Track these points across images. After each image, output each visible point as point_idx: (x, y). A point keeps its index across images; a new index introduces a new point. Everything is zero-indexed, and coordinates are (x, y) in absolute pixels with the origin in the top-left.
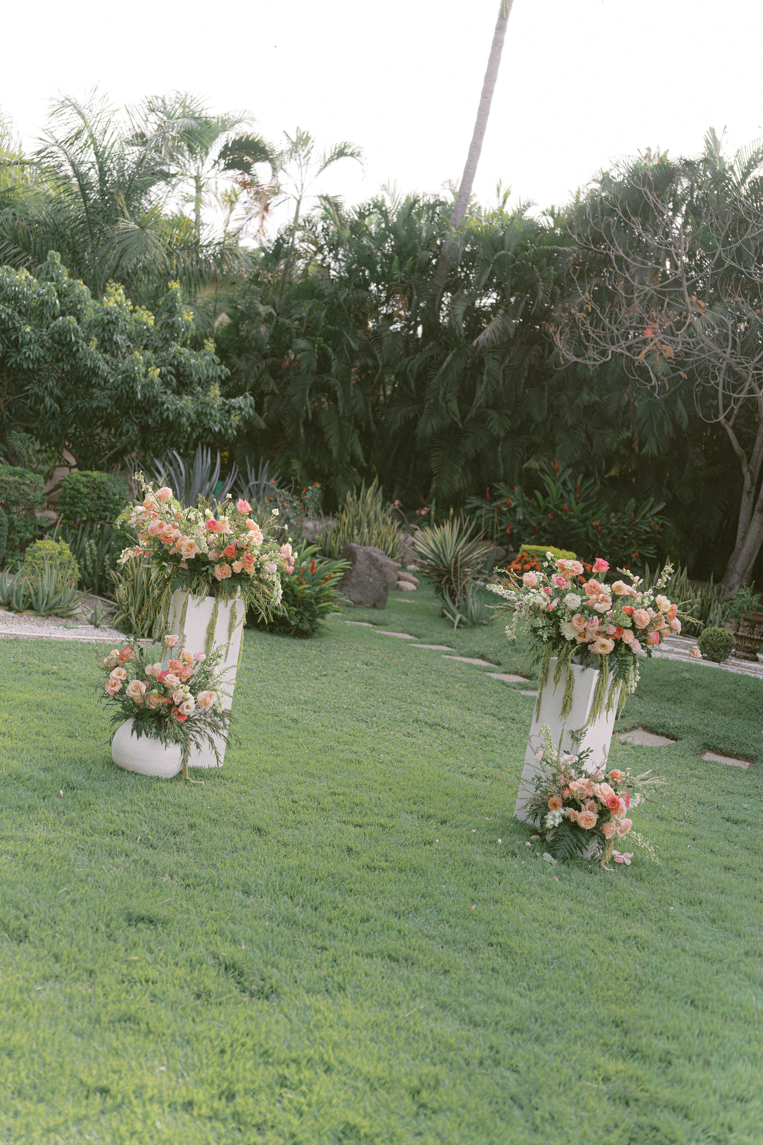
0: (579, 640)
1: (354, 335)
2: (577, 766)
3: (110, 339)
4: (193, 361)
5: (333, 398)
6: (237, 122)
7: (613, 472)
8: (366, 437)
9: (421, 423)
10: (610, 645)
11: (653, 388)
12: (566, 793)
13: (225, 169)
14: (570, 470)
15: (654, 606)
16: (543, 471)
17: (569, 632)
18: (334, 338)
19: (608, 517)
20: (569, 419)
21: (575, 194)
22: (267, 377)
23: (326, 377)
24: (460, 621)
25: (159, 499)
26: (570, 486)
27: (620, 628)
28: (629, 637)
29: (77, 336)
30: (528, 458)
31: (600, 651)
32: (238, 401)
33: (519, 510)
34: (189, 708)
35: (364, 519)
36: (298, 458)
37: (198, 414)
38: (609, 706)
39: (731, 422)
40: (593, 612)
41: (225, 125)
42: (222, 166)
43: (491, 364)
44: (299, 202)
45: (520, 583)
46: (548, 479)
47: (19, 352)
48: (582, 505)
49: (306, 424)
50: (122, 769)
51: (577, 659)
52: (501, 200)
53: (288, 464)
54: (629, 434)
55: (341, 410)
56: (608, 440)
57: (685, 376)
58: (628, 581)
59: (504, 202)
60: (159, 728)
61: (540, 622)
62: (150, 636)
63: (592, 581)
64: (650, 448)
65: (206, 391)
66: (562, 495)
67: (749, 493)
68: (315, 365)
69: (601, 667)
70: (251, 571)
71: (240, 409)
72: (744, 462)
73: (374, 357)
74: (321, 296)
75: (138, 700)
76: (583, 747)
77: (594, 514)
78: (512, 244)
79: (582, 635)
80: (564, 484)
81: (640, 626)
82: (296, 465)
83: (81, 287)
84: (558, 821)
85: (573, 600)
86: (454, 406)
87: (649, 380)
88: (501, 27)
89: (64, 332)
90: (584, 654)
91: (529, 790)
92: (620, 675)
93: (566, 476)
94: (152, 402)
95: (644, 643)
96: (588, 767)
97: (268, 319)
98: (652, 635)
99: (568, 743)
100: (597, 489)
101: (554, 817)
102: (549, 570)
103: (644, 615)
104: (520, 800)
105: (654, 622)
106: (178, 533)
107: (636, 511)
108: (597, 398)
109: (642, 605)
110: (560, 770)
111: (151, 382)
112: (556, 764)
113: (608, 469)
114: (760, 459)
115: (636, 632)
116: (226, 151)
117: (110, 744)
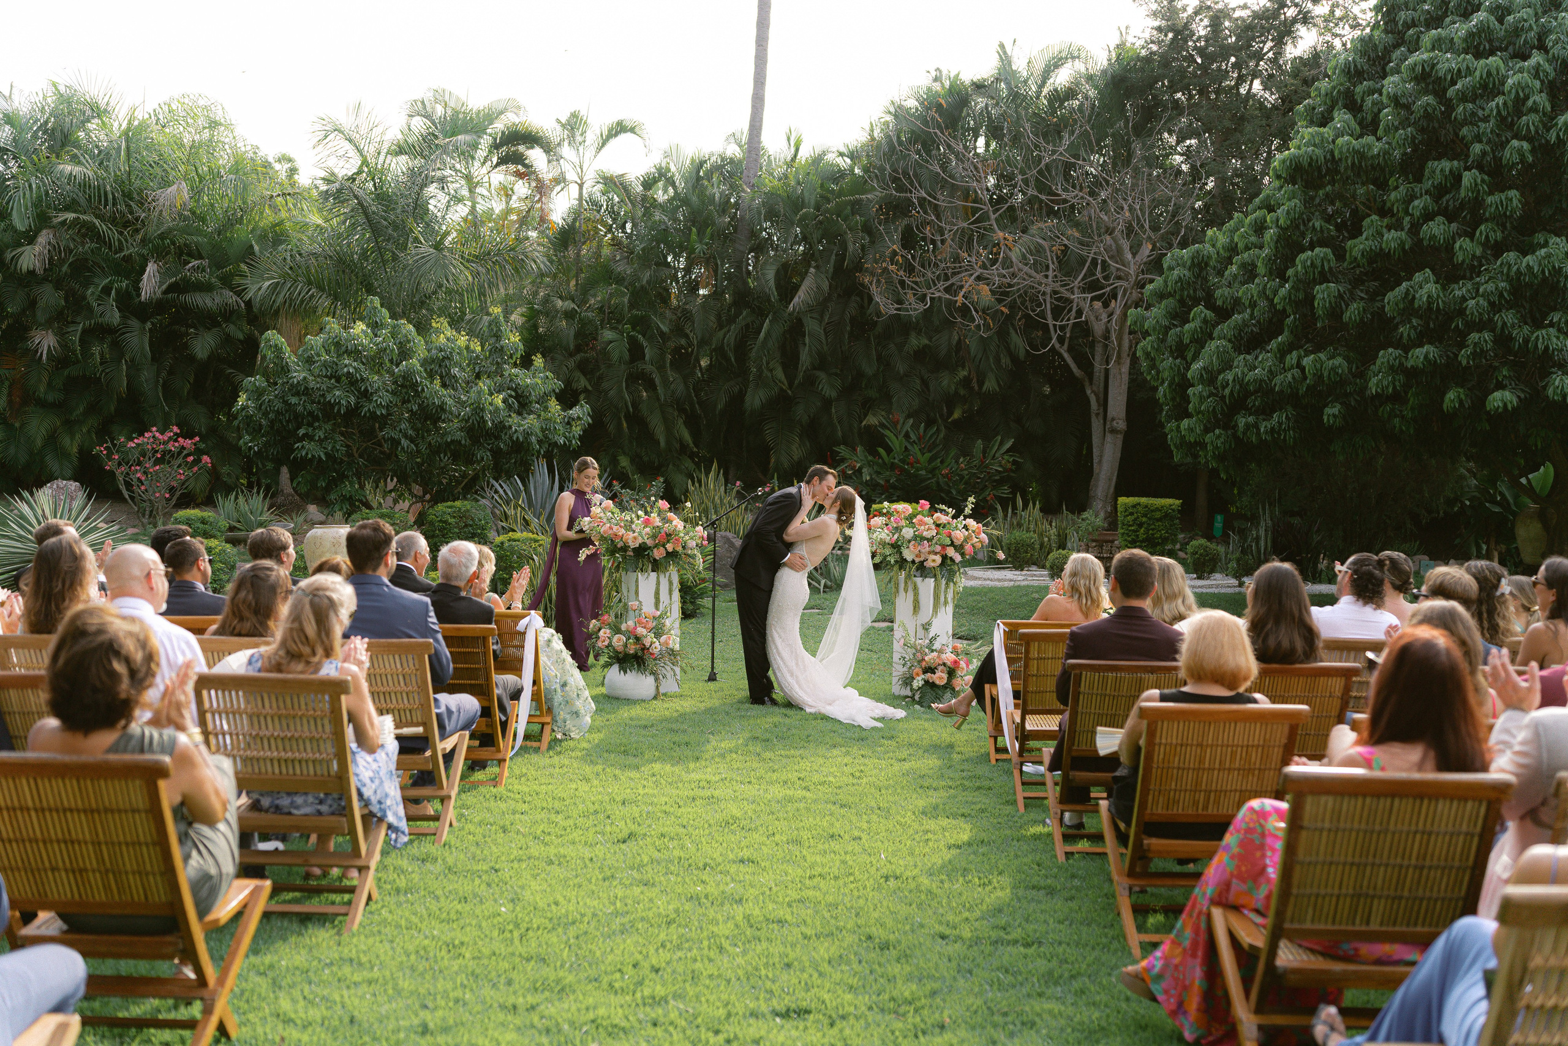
0: (917, 560)
1: (662, 316)
2: (930, 647)
3: (448, 373)
4: (527, 380)
5: (651, 385)
6: (502, 113)
7: (956, 415)
8: (692, 422)
9: (748, 398)
10: (938, 559)
11: (978, 327)
12: (924, 664)
13: (498, 165)
14: (911, 421)
15: (966, 527)
16: (882, 425)
17: (908, 555)
18: (641, 324)
19: (957, 462)
20: (901, 367)
21: (868, 128)
22: (578, 374)
23: (641, 366)
24: (825, 586)
25: (604, 510)
26: (913, 437)
27: (944, 547)
28: (951, 552)
29: (421, 378)
30: (866, 415)
31: (931, 564)
32: (575, 412)
33: (865, 470)
34: (656, 648)
35: (710, 505)
36: (624, 453)
37: (543, 430)
38: (946, 603)
39: (1066, 347)
40: (923, 539)
41: (490, 116)
42: (495, 160)
43: (812, 325)
44: (581, 186)
46: (887, 433)
47: (370, 401)
48: (928, 455)
49: (628, 417)
50: (617, 699)
51: (918, 574)
52: (793, 150)
53: (614, 461)
54: (965, 373)
55: (661, 397)
56: (945, 383)
57: (1006, 310)
58: (947, 514)
59: (797, 150)
60: (639, 666)
61: (888, 551)
63: (919, 517)
64: (990, 384)
65: (546, 409)
66: (906, 449)
67: (1097, 415)
68: (627, 356)
69: (935, 576)
70: (679, 549)
71: (579, 418)
72: (1087, 384)
73: (687, 336)
74: (620, 280)
75: (620, 649)
76: (932, 634)
77: (942, 462)
78: (811, 198)
79: (918, 556)
80: (907, 436)
81: (957, 543)
82: (624, 462)
83: (407, 328)
84: (921, 683)
85: (908, 533)
86: (779, 373)
87: (973, 320)
89: (407, 375)
90: (922, 569)
91: (899, 670)
92: (950, 579)
93: (908, 427)
94: (501, 427)
95: (963, 555)
96: (937, 645)
97: (569, 315)
98: (968, 548)
99: (921, 633)
100: (942, 435)
101: (918, 682)
102: (888, 514)
103: (959, 535)
104: (895, 680)
105: (967, 539)
106: (623, 531)
107: (984, 452)
108: (926, 342)
109: (956, 528)
110: (918, 650)
111: (497, 409)
112: (914, 647)
113: (951, 413)
114: (1102, 378)
115: (955, 547)
116: (496, 146)
117: (603, 684)
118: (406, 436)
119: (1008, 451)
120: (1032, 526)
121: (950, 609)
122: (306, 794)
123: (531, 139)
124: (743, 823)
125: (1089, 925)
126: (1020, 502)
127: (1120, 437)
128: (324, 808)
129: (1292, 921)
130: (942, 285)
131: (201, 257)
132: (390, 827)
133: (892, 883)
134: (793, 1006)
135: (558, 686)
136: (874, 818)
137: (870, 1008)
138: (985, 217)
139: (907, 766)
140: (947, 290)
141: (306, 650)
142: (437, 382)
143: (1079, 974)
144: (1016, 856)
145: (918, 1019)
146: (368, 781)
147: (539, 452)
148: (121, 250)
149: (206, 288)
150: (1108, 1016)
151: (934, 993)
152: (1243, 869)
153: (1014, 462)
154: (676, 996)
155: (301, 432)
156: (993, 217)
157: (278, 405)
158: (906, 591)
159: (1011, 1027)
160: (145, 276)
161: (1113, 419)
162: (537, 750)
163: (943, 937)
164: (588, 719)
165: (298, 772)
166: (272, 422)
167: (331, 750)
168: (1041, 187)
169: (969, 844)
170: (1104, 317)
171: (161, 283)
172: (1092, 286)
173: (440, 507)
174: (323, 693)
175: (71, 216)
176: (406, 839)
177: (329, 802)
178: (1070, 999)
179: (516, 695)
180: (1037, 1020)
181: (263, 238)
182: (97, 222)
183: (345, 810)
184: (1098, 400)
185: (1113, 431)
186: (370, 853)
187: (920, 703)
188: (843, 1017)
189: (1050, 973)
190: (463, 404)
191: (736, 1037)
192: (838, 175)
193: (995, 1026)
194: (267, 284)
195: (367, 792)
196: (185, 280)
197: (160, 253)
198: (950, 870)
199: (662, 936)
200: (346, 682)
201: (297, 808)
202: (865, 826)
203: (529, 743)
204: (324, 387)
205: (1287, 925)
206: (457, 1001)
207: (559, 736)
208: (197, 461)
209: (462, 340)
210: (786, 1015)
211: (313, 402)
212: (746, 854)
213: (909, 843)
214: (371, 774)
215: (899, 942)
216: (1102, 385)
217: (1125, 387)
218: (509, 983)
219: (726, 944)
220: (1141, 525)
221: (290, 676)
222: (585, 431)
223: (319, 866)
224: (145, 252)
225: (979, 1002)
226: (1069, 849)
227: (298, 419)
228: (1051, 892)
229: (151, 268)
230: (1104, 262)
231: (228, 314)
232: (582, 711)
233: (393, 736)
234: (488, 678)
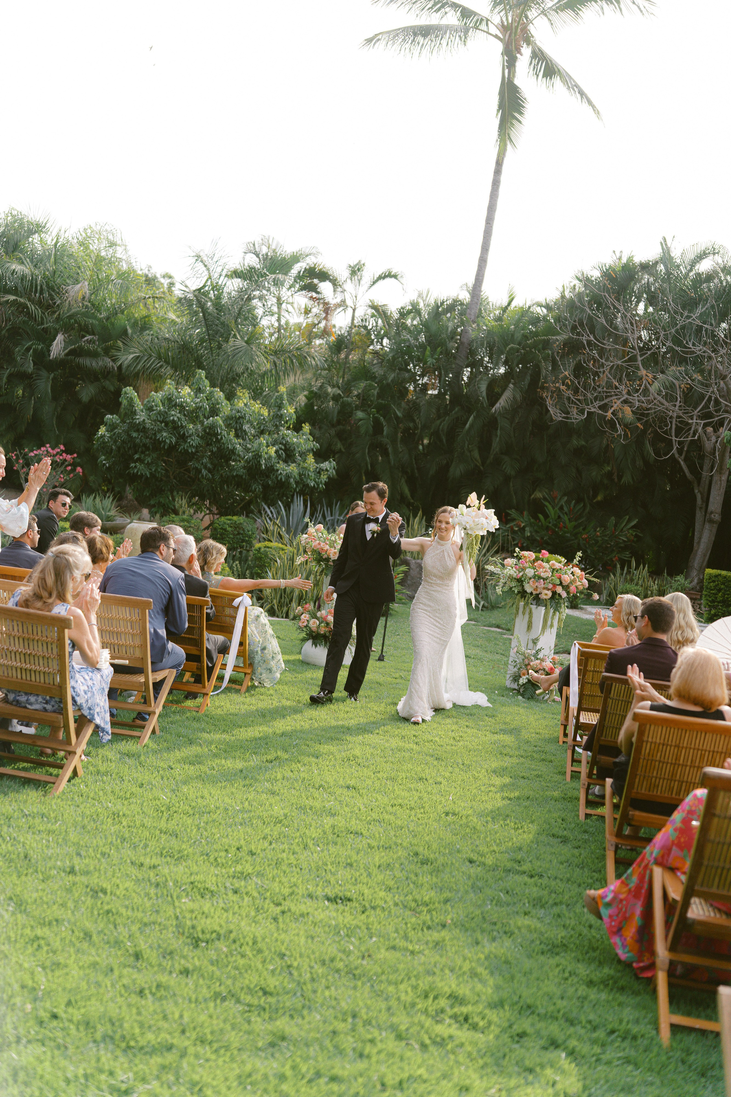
0: (534, 593)
1: (399, 406)
2: (536, 655)
3: (241, 428)
4: (295, 440)
5: (385, 453)
6: (306, 255)
7: (599, 498)
8: (411, 481)
9: (452, 469)
10: (550, 593)
11: (620, 436)
13: (299, 290)
14: (566, 498)
15: (573, 573)
16: (545, 499)
17: (528, 589)
18: (384, 410)
19: (595, 531)
20: (563, 459)
21: (561, 289)
22: (336, 440)
23: (380, 438)
24: (483, 606)
25: (317, 531)
26: (566, 509)
27: (555, 585)
28: (559, 590)
29: (221, 429)
30: (534, 491)
31: (545, 597)
32: (325, 465)
33: (527, 529)
37: (300, 475)
38: (552, 626)
39: (683, 457)
40: (540, 578)
41: (299, 258)
42: (297, 287)
43: (503, 423)
44: (354, 310)
45: (503, 565)
46: (548, 504)
47: (186, 442)
48: (574, 523)
49: (366, 473)
50: (308, 664)
51: (534, 602)
54: (610, 469)
55: (392, 462)
56: (594, 473)
57: (642, 427)
58: (560, 562)
61: (513, 584)
62: (287, 616)
63: (540, 562)
64: (627, 478)
65: (304, 461)
66: (559, 517)
67: (701, 508)
68: (371, 430)
69: (546, 606)
71: (327, 470)
72: (695, 485)
73: (414, 421)
74: (373, 378)
75: (315, 629)
76: (538, 647)
77: (584, 529)
78: (518, 336)
79: (536, 589)
80: (561, 508)
81: (565, 584)
83: (219, 394)
84: (525, 681)
85: (530, 572)
86: (476, 454)
87: (617, 431)
88: (498, 171)
89: (213, 427)
90: (537, 599)
91: (512, 670)
92: (557, 609)
93: (563, 502)
94: (271, 470)
95: (568, 593)
96: (541, 656)
97: (336, 398)
98: (572, 588)
99: (531, 644)
100: (587, 510)
101: (523, 680)
102: (518, 558)
103: (567, 578)
104: (508, 676)
105: (572, 582)
106: (327, 547)
107: (616, 525)
108: (583, 443)
109: (566, 573)
110: (526, 657)
111: (270, 457)
112: (523, 654)
113: (595, 496)
114: (707, 482)
115: (563, 587)
116: (299, 277)
117: (300, 653)
118: (205, 467)
119: (633, 527)
120: (640, 582)
121: (554, 630)
122: (37, 695)
123: (324, 276)
124: (360, 761)
125: (583, 868)
126: (634, 564)
127: (716, 526)
128: (49, 707)
129: (702, 885)
130: (597, 404)
131: (93, 334)
132: (97, 727)
133: (450, 818)
134: (340, 894)
135: (259, 649)
136: (457, 770)
137: (396, 905)
138: (633, 359)
139: (496, 737)
140: (600, 408)
141: (45, 594)
142: (232, 434)
143: (561, 903)
144: (549, 811)
145: (428, 917)
146: (82, 693)
147: (295, 490)
148: (42, 324)
149: (94, 355)
150: (572, 936)
151: (446, 901)
152: (682, 840)
153: (636, 536)
154: (260, 875)
155: (136, 456)
156: (639, 359)
157: (124, 437)
158: (524, 613)
159: (495, 933)
160: (55, 342)
161: (712, 513)
162: (238, 691)
163: (471, 862)
164: (278, 675)
165: (33, 679)
166: (119, 448)
167: (56, 667)
168: (677, 341)
169: (518, 798)
170: (714, 439)
171: (65, 349)
172: (706, 415)
173: (223, 519)
174: (54, 626)
175: (12, 298)
176: (110, 737)
177: (53, 703)
178: (547, 920)
179: (224, 650)
180: (516, 931)
181: (134, 325)
182: (29, 304)
183: (62, 711)
184: (702, 498)
185: (711, 521)
186: (78, 744)
187: (523, 695)
188: (374, 908)
189: (540, 899)
190: (247, 450)
191: (289, 910)
192: (536, 320)
193: (483, 931)
194: (132, 356)
195: (79, 700)
196: (81, 348)
197: (67, 329)
198: (496, 815)
199: (267, 831)
200: (69, 620)
201: (31, 704)
202: (447, 774)
203: (231, 685)
204: (156, 428)
205: (697, 888)
206: (103, 854)
207: (256, 684)
208: (73, 470)
209: (256, 406)
210: (333, 900)
211: (147, 438)
212: (352, 783)
213: (474, 791)
214: (86, 688)
215: (436, 860)
216: (706, 487)
217: (723, 491)
218: (146, 846)
219: (311, 844)
220: (719, 590)
221: (32, 611)
222: (329, 478)
223: (52, 749)
224: (57, 327)
225: (478, 912)
226: (589, 811)
227: (136, 447)
228: (565, 840)
229: (60, 337)
230: (716, 399)
231: (106, 373)
232: (274, 669)
233: (108, 664)
234: (201, 635)
